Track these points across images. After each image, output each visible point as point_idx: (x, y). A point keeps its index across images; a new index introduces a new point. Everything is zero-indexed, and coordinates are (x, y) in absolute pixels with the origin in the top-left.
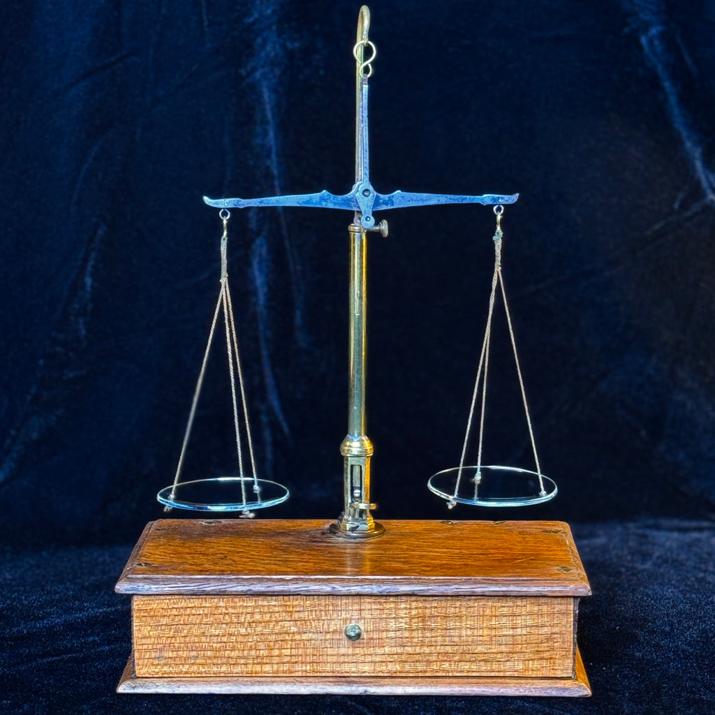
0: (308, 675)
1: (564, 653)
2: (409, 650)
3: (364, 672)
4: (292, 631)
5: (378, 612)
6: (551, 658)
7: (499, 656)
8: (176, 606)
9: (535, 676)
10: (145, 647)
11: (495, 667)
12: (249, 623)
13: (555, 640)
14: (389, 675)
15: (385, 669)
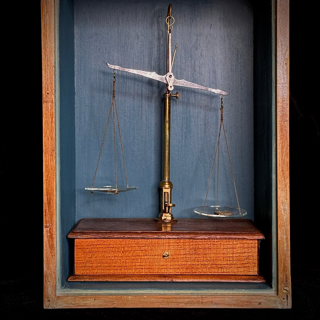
0: (147, 274)
1: (254, 264)
2: (189, 263)
3: (170, 273)
4: (140, 255)
5: (176, 247)
6: (248, 267)
7: (227, 266)
8: (92, 244)
9: (241, 274)
10: (79, 262)
11: (225, 270)
12: (123, 251)
13: (250, 259)
14: (181, 274)
15: (179, 272)
